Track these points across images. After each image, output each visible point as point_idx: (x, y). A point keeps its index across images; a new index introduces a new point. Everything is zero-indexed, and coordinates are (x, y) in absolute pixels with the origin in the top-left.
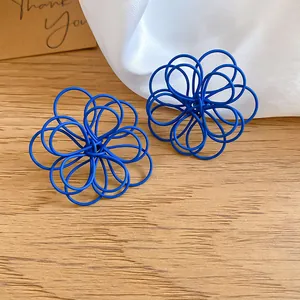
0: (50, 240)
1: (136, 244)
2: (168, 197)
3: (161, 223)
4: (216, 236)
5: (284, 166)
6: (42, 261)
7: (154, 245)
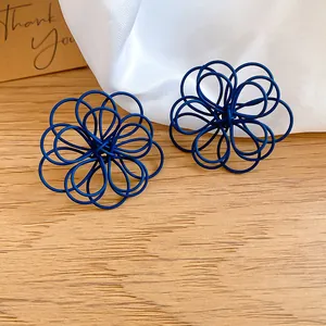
0: (45, 278)
1: (136, 278)
2: (169, 225)
3: (162, 254)
4: (222, 265)
5: (293, 185)
6: (36, 301)
7: (155, 278)
